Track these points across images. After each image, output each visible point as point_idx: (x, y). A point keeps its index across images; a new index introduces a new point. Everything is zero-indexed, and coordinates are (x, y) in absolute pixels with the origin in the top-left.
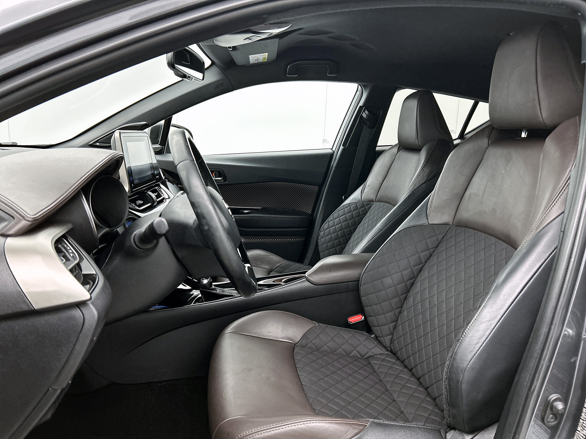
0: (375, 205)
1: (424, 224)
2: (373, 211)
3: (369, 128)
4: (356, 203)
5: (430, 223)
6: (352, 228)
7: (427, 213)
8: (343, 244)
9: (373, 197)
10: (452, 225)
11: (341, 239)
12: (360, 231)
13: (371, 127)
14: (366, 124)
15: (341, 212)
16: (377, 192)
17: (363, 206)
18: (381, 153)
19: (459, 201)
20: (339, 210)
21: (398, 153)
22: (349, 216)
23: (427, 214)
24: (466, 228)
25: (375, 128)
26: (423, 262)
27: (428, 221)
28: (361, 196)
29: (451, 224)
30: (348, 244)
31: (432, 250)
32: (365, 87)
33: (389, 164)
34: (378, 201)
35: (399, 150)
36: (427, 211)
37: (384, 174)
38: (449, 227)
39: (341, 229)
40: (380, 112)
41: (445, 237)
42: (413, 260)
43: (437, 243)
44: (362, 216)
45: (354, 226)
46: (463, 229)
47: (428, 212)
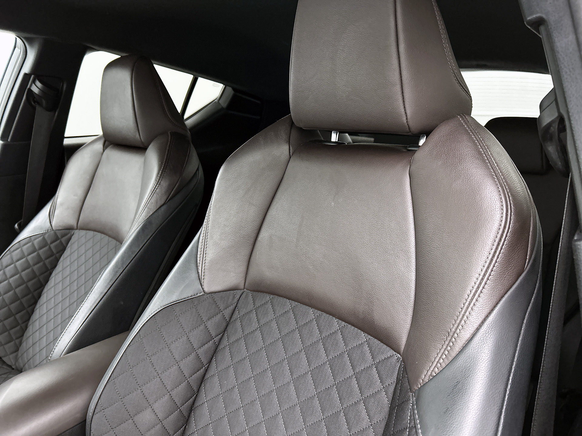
0: (78, 235)
1: (197, 294)
2: (75, 246)
3: (48, 110)
4: (43, 234)
5: (206, 290)
6: (41, 278)
7: (198, 273)
8: (29, 307)
9: (72, 222)
10: (244, 288)
11: (23, 300)
12: (57, 282)
13: (51, 109)
14: (39, 104)
15: (16, 254)
16: (78, 214)
17: (56, 238)
18: (75, 149)
19: (251, 247)
20: (12, 250)
21: (104, 151)
22: (33, 258)
23: (199, 276)
24: (272, 296)
25: (58, 110)
26: (205, 363)
27: (203, 289)
28: (50, 222)
29: (242, 287)
30: (38, 306)
31: (217, 339)
32: (29, 40)
33: (91, 169)
34: (82, 229)
35: (105, 147)
36: (197, 269)
37: (86, 183)
38: (239, 293)
39: (22, 282)
40: (63, 85)
41: (237, 312)
42: (188, 364)
43: (224, 324)
44: (58, 255)
45: (46, 274)
46: (268, 297)
47: (200, 271)
